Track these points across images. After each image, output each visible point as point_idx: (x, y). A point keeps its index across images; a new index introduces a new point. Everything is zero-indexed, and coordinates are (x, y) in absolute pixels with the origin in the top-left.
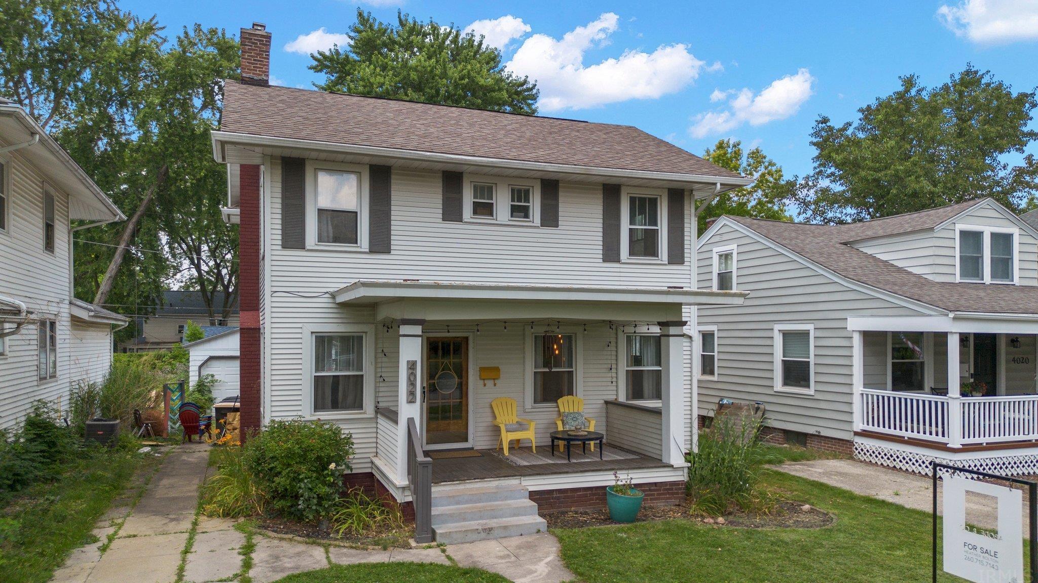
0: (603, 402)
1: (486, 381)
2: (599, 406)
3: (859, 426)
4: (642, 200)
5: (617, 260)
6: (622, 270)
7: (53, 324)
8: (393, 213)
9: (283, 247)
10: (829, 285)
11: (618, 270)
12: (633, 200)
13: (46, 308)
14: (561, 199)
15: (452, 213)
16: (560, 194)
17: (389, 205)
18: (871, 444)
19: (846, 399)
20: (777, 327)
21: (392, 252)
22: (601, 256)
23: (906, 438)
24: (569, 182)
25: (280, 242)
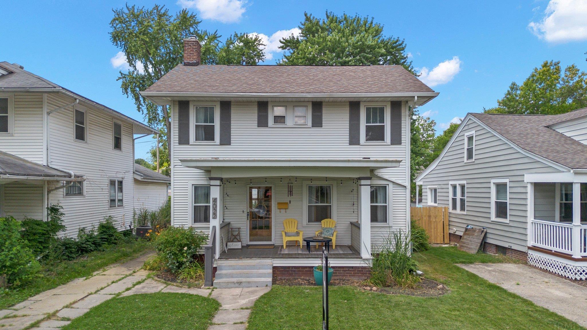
0: (349, 223)
1: (281, 210)
2: (347, 225)
3: (531, 243)
4: (375, 109)
5: (358, 144)
6: (361, 149)
7: (121, 183)
8: (232, 125)
9: (179, 144)
10: (515, 154)
11: (359, 149)
12: (368, 110)
13: (115, 175)
14: (324, 112)
15: (262, 122)
16: (323, 109)
17: (230, 121)
18: (536, 255)
19: (523, 226)
20: (493, 181)
21: (232, 144)
22: (348, 142)
23: (553, 251)
24: (328, 102)
25: (178, 142)
